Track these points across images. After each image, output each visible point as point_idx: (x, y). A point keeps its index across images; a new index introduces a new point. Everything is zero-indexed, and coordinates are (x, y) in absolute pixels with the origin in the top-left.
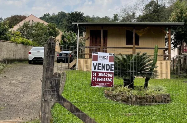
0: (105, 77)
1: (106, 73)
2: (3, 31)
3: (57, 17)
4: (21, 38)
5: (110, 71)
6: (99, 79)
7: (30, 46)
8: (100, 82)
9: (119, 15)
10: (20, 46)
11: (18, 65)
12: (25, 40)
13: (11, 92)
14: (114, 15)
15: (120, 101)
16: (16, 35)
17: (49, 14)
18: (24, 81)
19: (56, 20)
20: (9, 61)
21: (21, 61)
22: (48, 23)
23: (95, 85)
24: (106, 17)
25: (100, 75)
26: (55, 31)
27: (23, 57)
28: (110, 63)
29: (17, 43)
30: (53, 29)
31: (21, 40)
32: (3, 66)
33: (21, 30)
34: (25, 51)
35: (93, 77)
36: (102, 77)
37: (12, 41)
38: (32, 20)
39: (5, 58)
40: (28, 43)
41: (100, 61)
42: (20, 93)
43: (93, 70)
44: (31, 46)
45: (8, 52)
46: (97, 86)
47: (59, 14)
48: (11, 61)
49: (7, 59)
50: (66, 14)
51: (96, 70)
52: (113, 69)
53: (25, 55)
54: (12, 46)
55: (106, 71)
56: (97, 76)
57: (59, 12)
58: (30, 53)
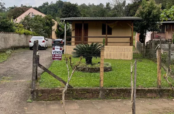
0: (58, 57)
1: (58, 55)
2: (9, 26)
3: (56, 6)
4: (23, 29)
5: (60, 54)
6: (55, 57)
7: (30, 36)
8: (56, 58)
9: (111, 4)
10: (23, 36)
11: (22, 51)
12: (27, 31)
13: (18, 68)
14: (106, 3)
15: (80, 71)
16: (19, 27)
17: (48, 3)
18: (26, 62)
19: (55, 8)
20: (15, 48)
21: (24, 47)
22: (45, 15)
23: (54, 60)
24: (101, 4)
25: (56, 55)
26: (51, 22)
27: (25, 45)
28: (60, 51)
29: (20, 34)
30: (49, 20)
31: (23, 31)
32: (11, 51)
33: (23, 22)
34: (27, 40)
35: (53, 56)
36: (57, 56)
37: (17, 32)
38: (32, 13)
39: (12, 45)
40: (29, 33)
41: (56, 50)
42: (24, 68)
43: (53, 54)
44: (32, 35)
45: (14, 41)
46: (55, 60)
47: (56, 3)
48: (16, 47)
49: (13, 46)
50: (63, 2)
51: (54, 54)
52: (62, 53)
53: (27, 43)
54: (17, 36)
55: (58, 54)
56: (55, 56)
57: (57, 1)
58: (30, 42)
